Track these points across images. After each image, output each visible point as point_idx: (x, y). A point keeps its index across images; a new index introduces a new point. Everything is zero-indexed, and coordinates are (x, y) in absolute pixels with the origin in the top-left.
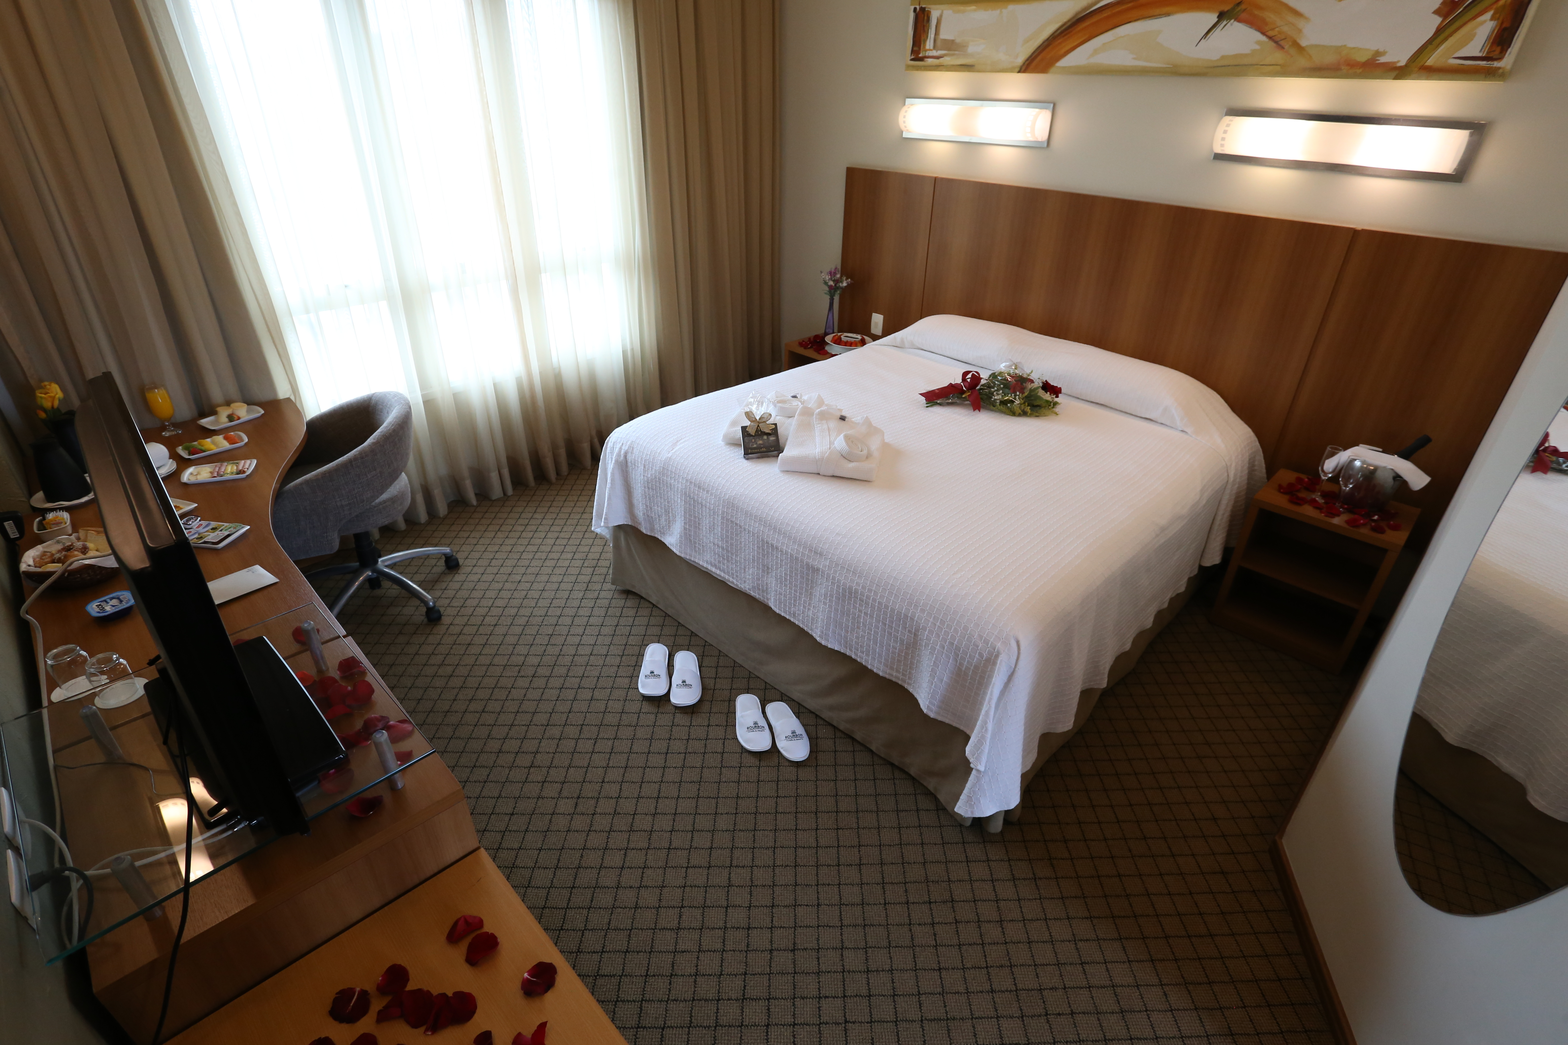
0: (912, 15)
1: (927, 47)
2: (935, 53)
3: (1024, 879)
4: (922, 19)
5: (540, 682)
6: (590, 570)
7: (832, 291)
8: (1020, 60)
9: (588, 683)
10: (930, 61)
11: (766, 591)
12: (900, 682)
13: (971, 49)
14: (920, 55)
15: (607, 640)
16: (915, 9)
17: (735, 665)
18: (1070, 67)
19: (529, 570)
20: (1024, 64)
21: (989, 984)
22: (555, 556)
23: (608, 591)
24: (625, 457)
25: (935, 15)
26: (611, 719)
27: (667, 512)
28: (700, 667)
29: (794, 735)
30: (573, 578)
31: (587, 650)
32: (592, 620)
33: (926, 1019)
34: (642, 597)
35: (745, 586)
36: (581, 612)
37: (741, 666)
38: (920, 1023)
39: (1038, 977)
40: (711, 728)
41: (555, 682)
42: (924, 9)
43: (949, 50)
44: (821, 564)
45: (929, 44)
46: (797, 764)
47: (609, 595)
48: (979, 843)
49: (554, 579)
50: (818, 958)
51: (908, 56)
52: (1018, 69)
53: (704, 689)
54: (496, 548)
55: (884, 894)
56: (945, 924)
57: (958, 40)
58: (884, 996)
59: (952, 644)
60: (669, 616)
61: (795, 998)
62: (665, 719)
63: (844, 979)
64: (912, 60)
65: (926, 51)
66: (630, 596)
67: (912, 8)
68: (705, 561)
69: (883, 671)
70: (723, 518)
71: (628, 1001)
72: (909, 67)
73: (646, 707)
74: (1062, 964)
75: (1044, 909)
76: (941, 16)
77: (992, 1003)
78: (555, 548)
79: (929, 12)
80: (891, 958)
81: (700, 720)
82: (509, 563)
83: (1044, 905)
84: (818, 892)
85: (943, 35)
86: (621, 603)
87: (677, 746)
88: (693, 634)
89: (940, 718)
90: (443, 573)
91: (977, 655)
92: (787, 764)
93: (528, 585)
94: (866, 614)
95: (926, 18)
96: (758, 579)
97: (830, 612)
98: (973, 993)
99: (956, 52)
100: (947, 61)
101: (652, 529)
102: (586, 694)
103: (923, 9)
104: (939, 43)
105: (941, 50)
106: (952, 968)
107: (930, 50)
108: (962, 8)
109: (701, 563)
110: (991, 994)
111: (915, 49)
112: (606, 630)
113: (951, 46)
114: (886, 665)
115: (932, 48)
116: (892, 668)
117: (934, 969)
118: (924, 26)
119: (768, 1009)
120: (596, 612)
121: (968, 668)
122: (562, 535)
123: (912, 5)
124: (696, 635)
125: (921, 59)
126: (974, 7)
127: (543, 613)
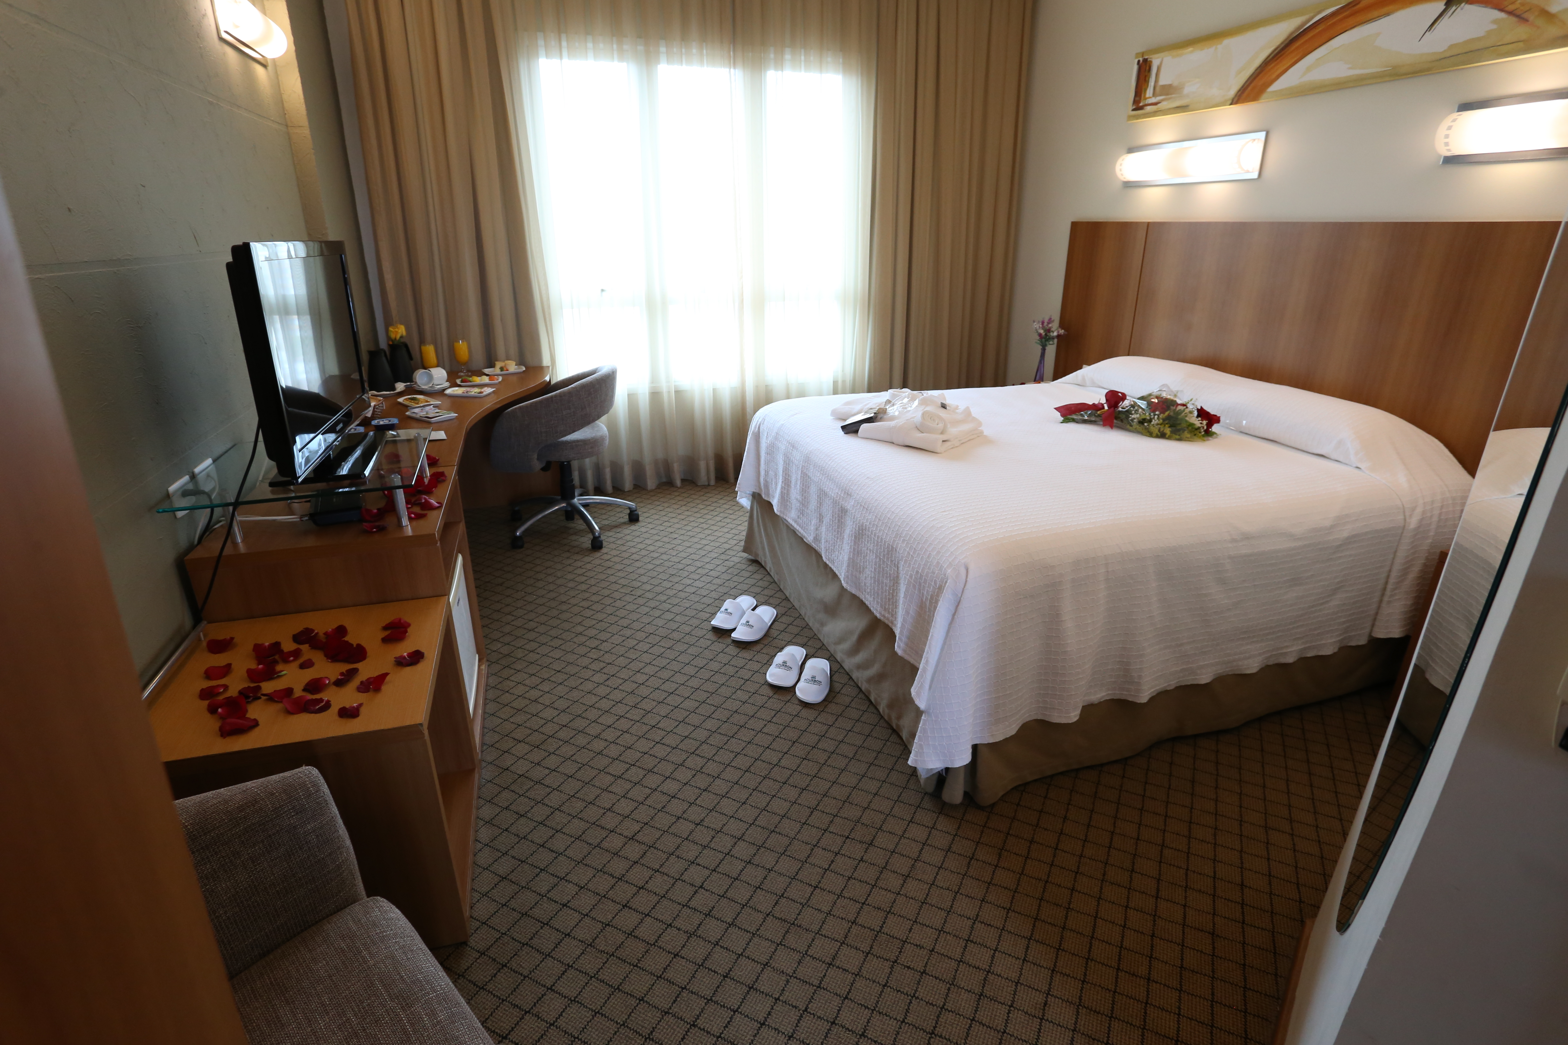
0: (1136, 67)
1: (1147, 96)
2: (1154, 100)
3: (960, 855)
4: (1144, 68)
5: (641, 601)
6: (735, 542)
7: (1043, 340)
8: (1232, 92)
9: (676, 610)
10: (1149, 109)
11: (820, 541)
12: (890, 625)
13: (1186, 90)
14: (1141, 105)
15: (713, 587)
16: (1139, 61)
17: (807, 626)
18: (1281, 90)
19: (688, 533)
20: (1236, 95)
21: (855, 916)
22: (715, 528)
23: (739, 557)
24: (759, 428)
25: (1155, 64)
26: (676, 636)
27: (776, 475)
28: (774, 621)
29: (813, 680)
30: (717, 544)
31: (693, 590)
32: (711, 573)
33: (773, 915)
34: (763, 567)
35: (809, 538)
36: (707, 566)
37: (811, 629)
38: (765, 915)
39: (910, 932)
40: (751, 662)
41: (652, 604)
42: (1147, 59)
43: (1167, 94)
44: (849, 505)
45: (1149, 92)
46: (805, 705)
47: (736, 559)
48: (934, 812)
49: (704, 542)
50: (713, 837)
51: (1130, 106)
52: (1230, 102)
53: (766, 635)
54: (674, 515)
55: (810, 816)
56: (850, 857)
57: (1175, 84)
58: (748, 884)
59: (917, 572)
60: (776, 583)
61: (672, 854)
62: (718, 646)
63: (723, 859)
64: (1133, 110)
65: (1146, 99)
66: (754, 564)
67: (1136, 61)
68: (791, 517)
69: (880, 613)
70: (802, 471)
71: (547, 805)
72: (1130, 118)
73: (711, 636)
74: (944, 932)
75: (961, 883)
76: (1161, 63)
77: (847, 931)
78: (720, 524)
79: (1151, 62)
80: (777, 861)
81: (747, 654)
82: (677, 526)
83: (964, 881)
84: (751, 795)
85: (1163, 81)
86: (744, 567)
87: (715, 666)
88: (787, 599)
89: (906, 657)
90: (624, 523)
91: (933, 583)
92: (797, 702)
93: (680, 542)
94: (870, 550)
95: (1147, 68)
96: (817, 529)
97: (850, 552)
98: (834, 916)
99: (1173, 96)
100: (1164, 105)
101: (768, 494)
102: (669, 616)
103: (1145, 61)
104: (1158, 89)
105: (1160, 96)
106: (829, 891)
107: (1150, 98)
108: (1180, 52)
109: (789, 520)
110: (850, 924)
111: (1137, 99)
112: (717, 581)
113: (1168, 90)
114: (881, 606)
115: (1151, 95)
116: (885, 610)
117: (811, 885)
118: (1146, 76)
119: (645, 853)
120: (719, 568)
121: (927, 598)
122: (731, 516)
123: (1136, 58)
124: (789, 600)
125: (1141, 108)
126: (1191, 49)
127: (678, 561)
